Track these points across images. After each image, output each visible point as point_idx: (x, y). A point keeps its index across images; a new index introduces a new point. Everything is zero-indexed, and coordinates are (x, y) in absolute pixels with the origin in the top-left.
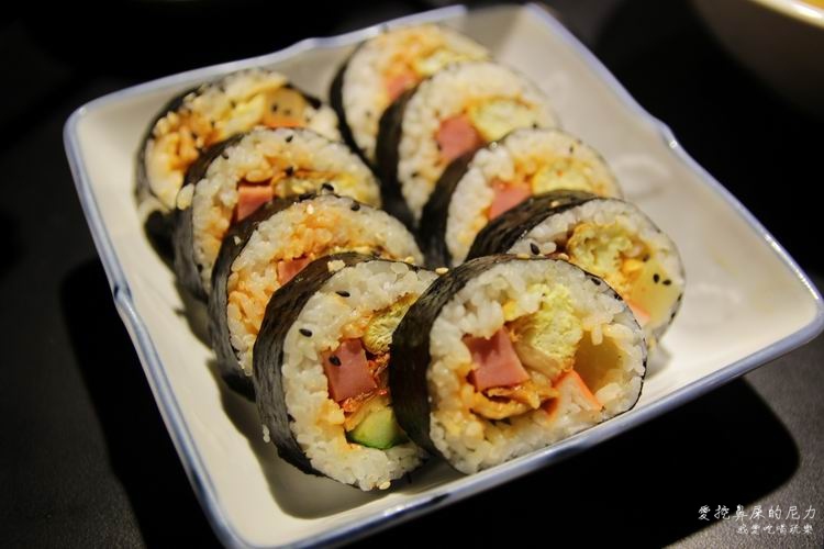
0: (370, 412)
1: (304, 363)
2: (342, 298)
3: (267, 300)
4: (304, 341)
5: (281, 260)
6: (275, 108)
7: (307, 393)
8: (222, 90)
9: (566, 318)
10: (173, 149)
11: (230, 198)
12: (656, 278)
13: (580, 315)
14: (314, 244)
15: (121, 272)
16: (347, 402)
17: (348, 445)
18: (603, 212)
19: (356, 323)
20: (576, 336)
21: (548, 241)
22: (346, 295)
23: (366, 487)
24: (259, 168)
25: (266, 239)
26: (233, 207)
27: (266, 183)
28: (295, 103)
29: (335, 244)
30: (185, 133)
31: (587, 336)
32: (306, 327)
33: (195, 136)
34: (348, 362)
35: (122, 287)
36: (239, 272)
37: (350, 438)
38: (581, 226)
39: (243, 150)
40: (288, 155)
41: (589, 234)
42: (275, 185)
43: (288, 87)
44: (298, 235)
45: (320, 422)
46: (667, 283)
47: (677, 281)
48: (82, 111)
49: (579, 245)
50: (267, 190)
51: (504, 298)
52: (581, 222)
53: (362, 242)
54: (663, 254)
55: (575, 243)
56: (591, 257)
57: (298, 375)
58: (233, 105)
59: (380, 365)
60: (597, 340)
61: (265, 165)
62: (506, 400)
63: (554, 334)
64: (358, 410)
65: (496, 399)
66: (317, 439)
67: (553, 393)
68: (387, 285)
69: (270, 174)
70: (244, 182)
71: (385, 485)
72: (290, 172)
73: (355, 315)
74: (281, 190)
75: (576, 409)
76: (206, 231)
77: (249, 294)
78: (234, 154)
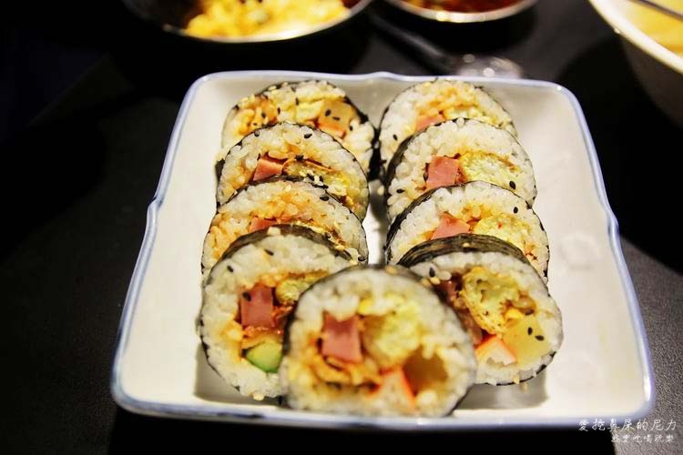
0: (264, 343)
1: (223, 290)
2: (267, 255)
3: (234, 238)
4: (228, 274)
5: (257, 217)
6: (328, 113)
7: (218, 310)
8: (294, 90)
9: (409, 328)
10: (247, 120)
11: (252, 164)
12: (530, 331)
13: (422, 331)
14: (283, 213)
15: (166, 190)
16: (249, 328)
17: (238, 358)
18: (500, 264)
19: (272, 276)
20: (413, 345)
21: (446, 270)
22: (271, 253)
23: (244, 392)
24: (279, 149)
25: (250, 199)
26: (252, 170)
27: (281, 161)
28: (346, 113)
29: (300, 218)
30: (259, 111)
31: (420, 349)
32: (234, 266)
33: (264, 116)
34: (257, 301)
35: (158, 199)
36: (223, 214)
37: (244, 353)
38: (479, 268)
39: (272, 134)
40: (302, 147)
41: (482, 276)
42: (287, 165)
43: (347, 101)
44: (274, 203)
45: (222, 334)
46: (540, 338)
47: (551, 340)
48: (205, 78)
49: (470, 282)
50: (279, 167)
51: (365, 296)
52: (480, 266)
53: (322, 224)
54: (545, 315)
55: (468, 280)
56: (480, 296)
57: (216, 296)
58: (297, 102)
59: (282, 312)
60: (427, 354)
61: (284, 149)
62: (338, 369)
63: (395, 337)
64: (256, 337)
65: (332, 366)
66: (216, 345)
67: (377, 380)
68: (307, 259)
69: (286, 156)
70: (266, 156)
71: (259, 397)
72: (300, 159)
73: (274, 270)
74: (291, 170)
75: (393, 398)
76: (229, 181)
77: (224, 232)
78: (264, 136)
